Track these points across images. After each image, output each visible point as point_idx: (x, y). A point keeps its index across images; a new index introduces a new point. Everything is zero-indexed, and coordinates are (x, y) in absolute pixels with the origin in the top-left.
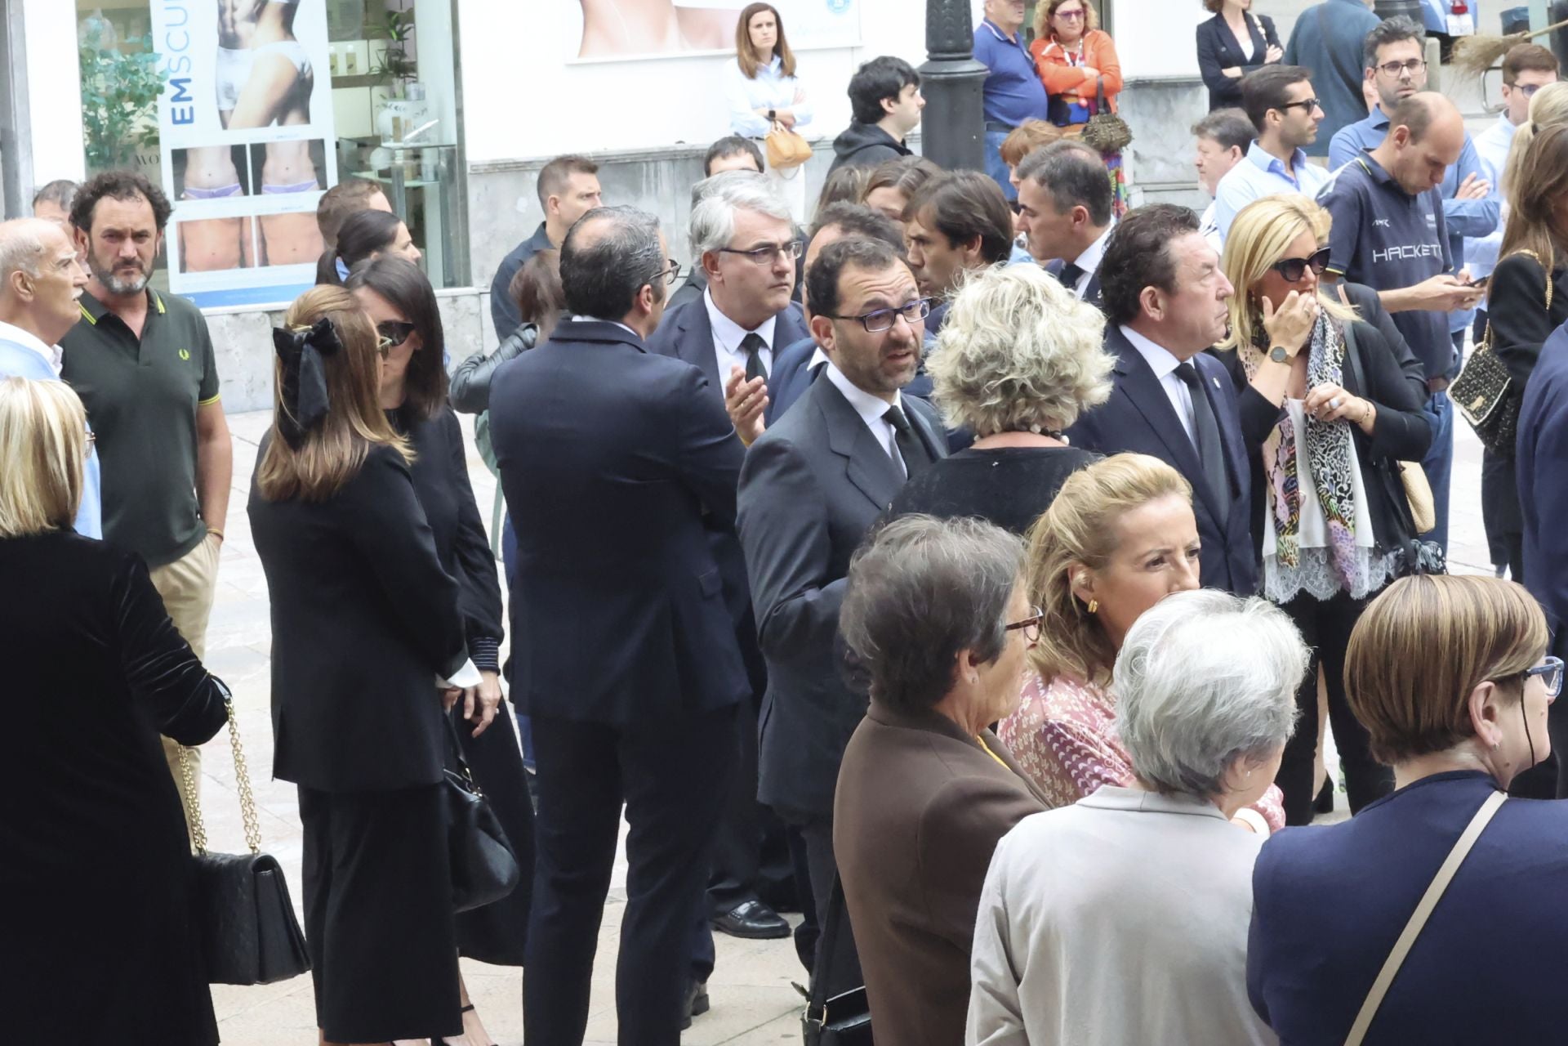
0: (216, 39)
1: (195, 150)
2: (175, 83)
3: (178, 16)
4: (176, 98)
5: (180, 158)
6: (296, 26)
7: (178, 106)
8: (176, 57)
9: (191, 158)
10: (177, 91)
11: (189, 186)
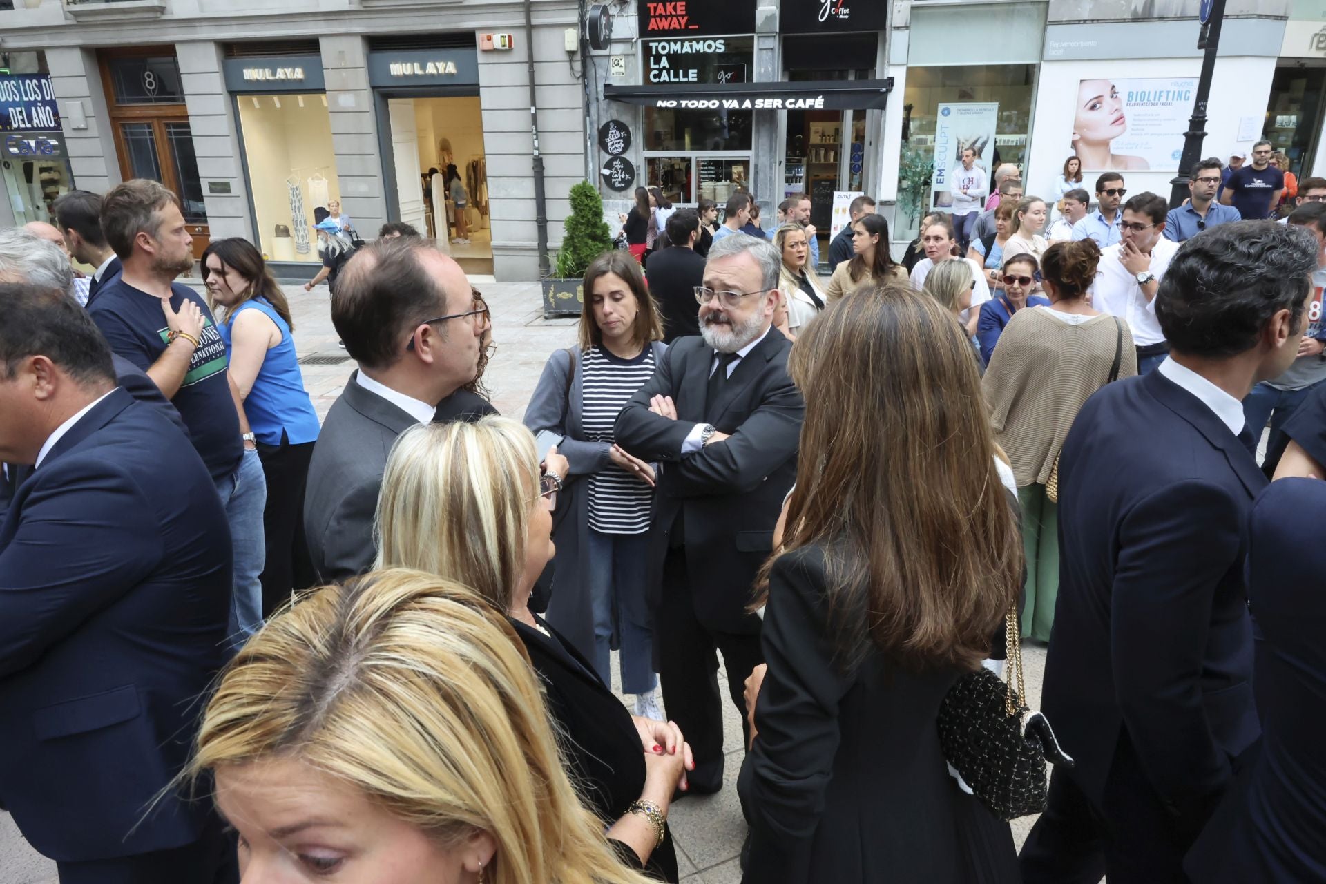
0: (955, 157)
1: (943, 192)
2: (939, 170)
3: (944, 149)
4: (939, 175)
5: (937, 194)
6: (982, 155)
7: (939, 178)
8: (941, 162)
9: (941, 194)
10: (939, 173)
11: (939, 203)
